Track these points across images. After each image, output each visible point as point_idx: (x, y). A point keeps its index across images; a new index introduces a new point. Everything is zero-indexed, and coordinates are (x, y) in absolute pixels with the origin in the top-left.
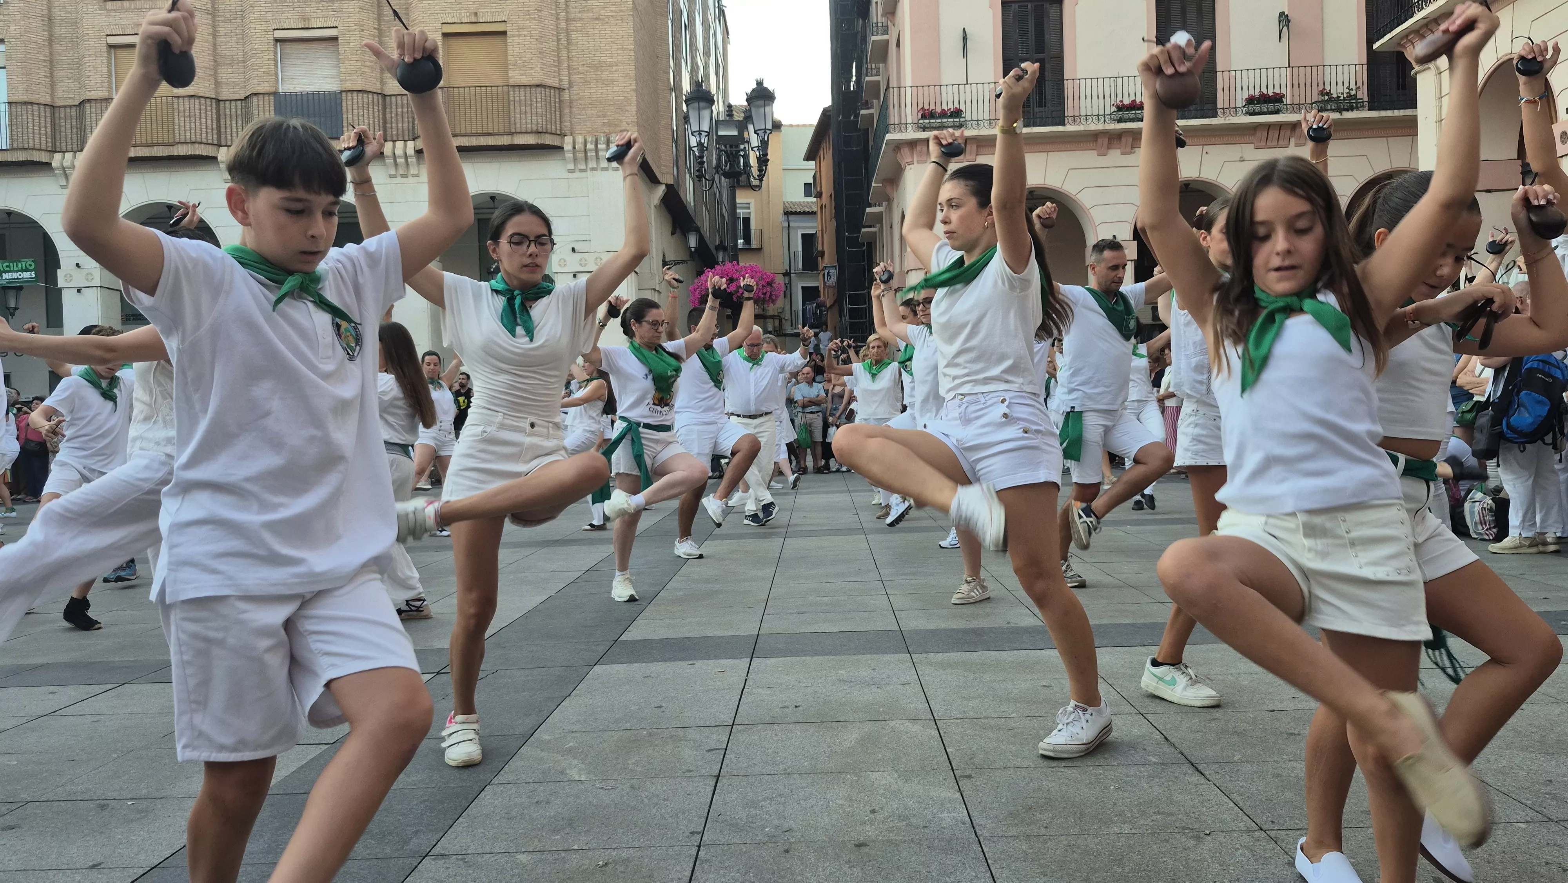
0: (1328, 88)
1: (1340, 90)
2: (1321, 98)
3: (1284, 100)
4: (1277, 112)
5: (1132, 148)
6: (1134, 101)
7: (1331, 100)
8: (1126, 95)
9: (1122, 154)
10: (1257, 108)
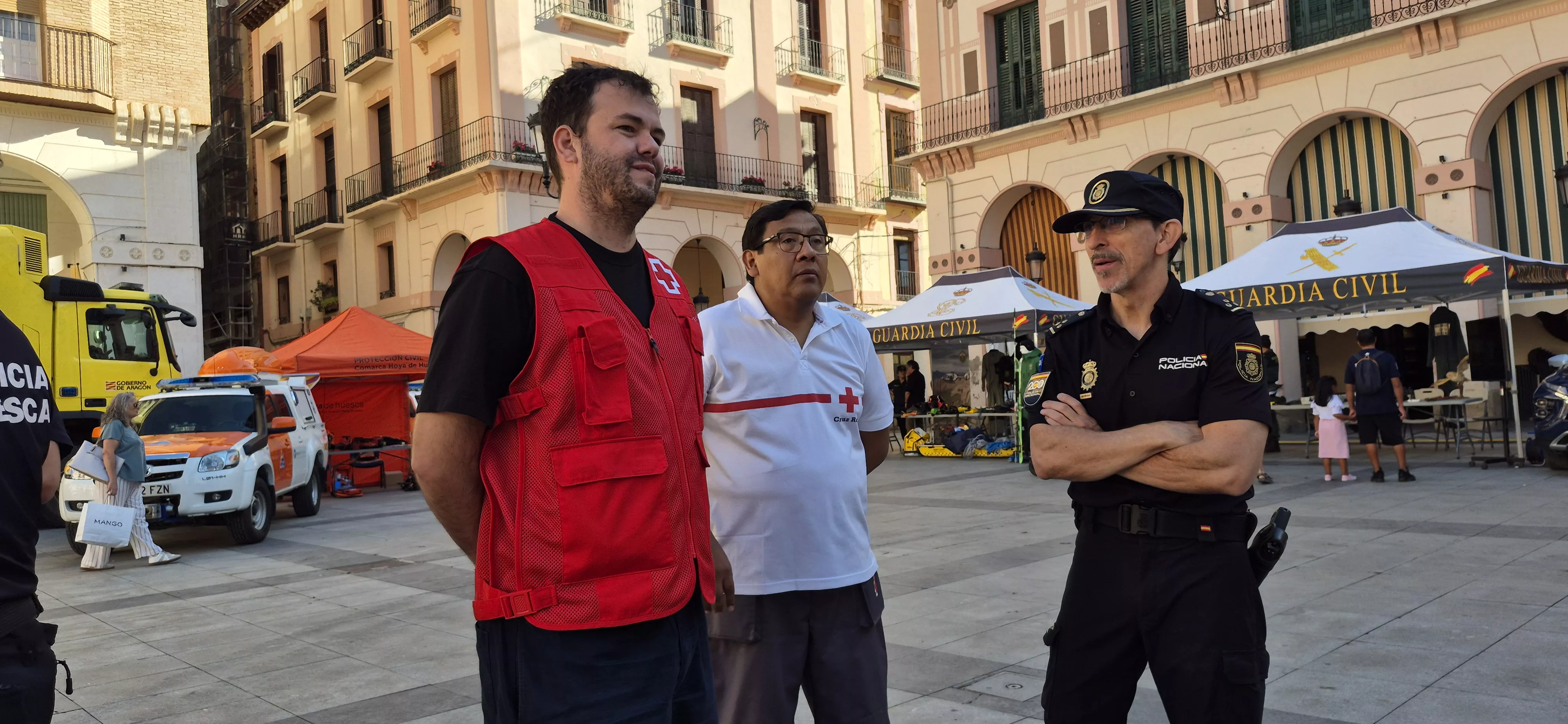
0: (790, 181)
1: (796, 185)
2: (783, 187)
3: (766, 184)
4: (762, 193)
5: (670, 205)
6: (675, 168)
7: (790, 190)
8: (671, 162)
9: (663, 209)
10: (751, 187)
